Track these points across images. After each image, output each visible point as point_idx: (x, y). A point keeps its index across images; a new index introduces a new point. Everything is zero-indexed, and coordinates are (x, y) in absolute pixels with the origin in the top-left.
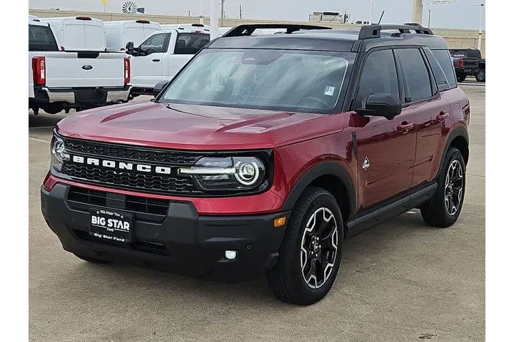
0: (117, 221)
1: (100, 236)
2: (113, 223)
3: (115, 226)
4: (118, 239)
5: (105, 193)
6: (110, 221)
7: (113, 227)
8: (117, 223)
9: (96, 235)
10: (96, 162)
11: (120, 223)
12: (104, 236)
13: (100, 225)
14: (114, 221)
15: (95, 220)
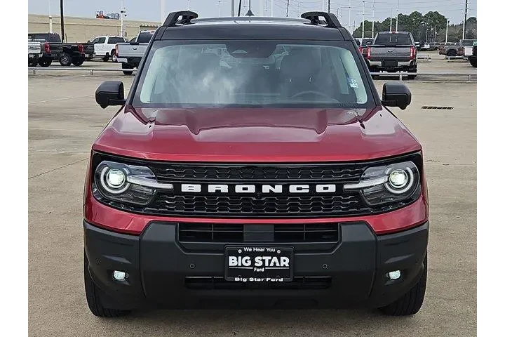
0: (270, 258)
1: (245, 280)
2: (264, 261)
3: (267, 264)
4: (273, 280)
5: (241, 226)
6: (257, 259)
7: (263, 266)
8: (270, 261)
9: (237, 279)
10: (224, 189)
11: (275, 259)
12: (251, 279)
13: (242, 266)
14: (264, 258)
15: (233, 261)
